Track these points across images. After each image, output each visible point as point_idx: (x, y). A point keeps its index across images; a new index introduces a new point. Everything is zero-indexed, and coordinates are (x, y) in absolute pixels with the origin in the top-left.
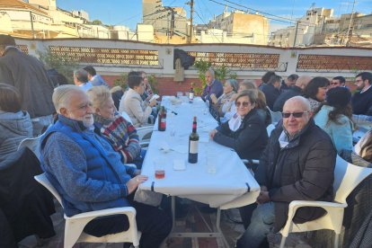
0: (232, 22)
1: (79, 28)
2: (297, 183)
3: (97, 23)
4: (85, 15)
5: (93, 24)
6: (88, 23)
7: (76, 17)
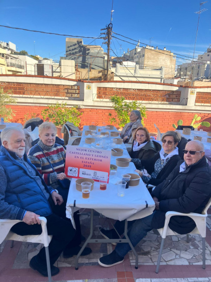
0: (144, 56)
1: (7, 58)
2: (180, 198)
3: (23, 53)
4: (13, 46)
5: (20, 54)
6: (15, 53)
7: (5, 48)
